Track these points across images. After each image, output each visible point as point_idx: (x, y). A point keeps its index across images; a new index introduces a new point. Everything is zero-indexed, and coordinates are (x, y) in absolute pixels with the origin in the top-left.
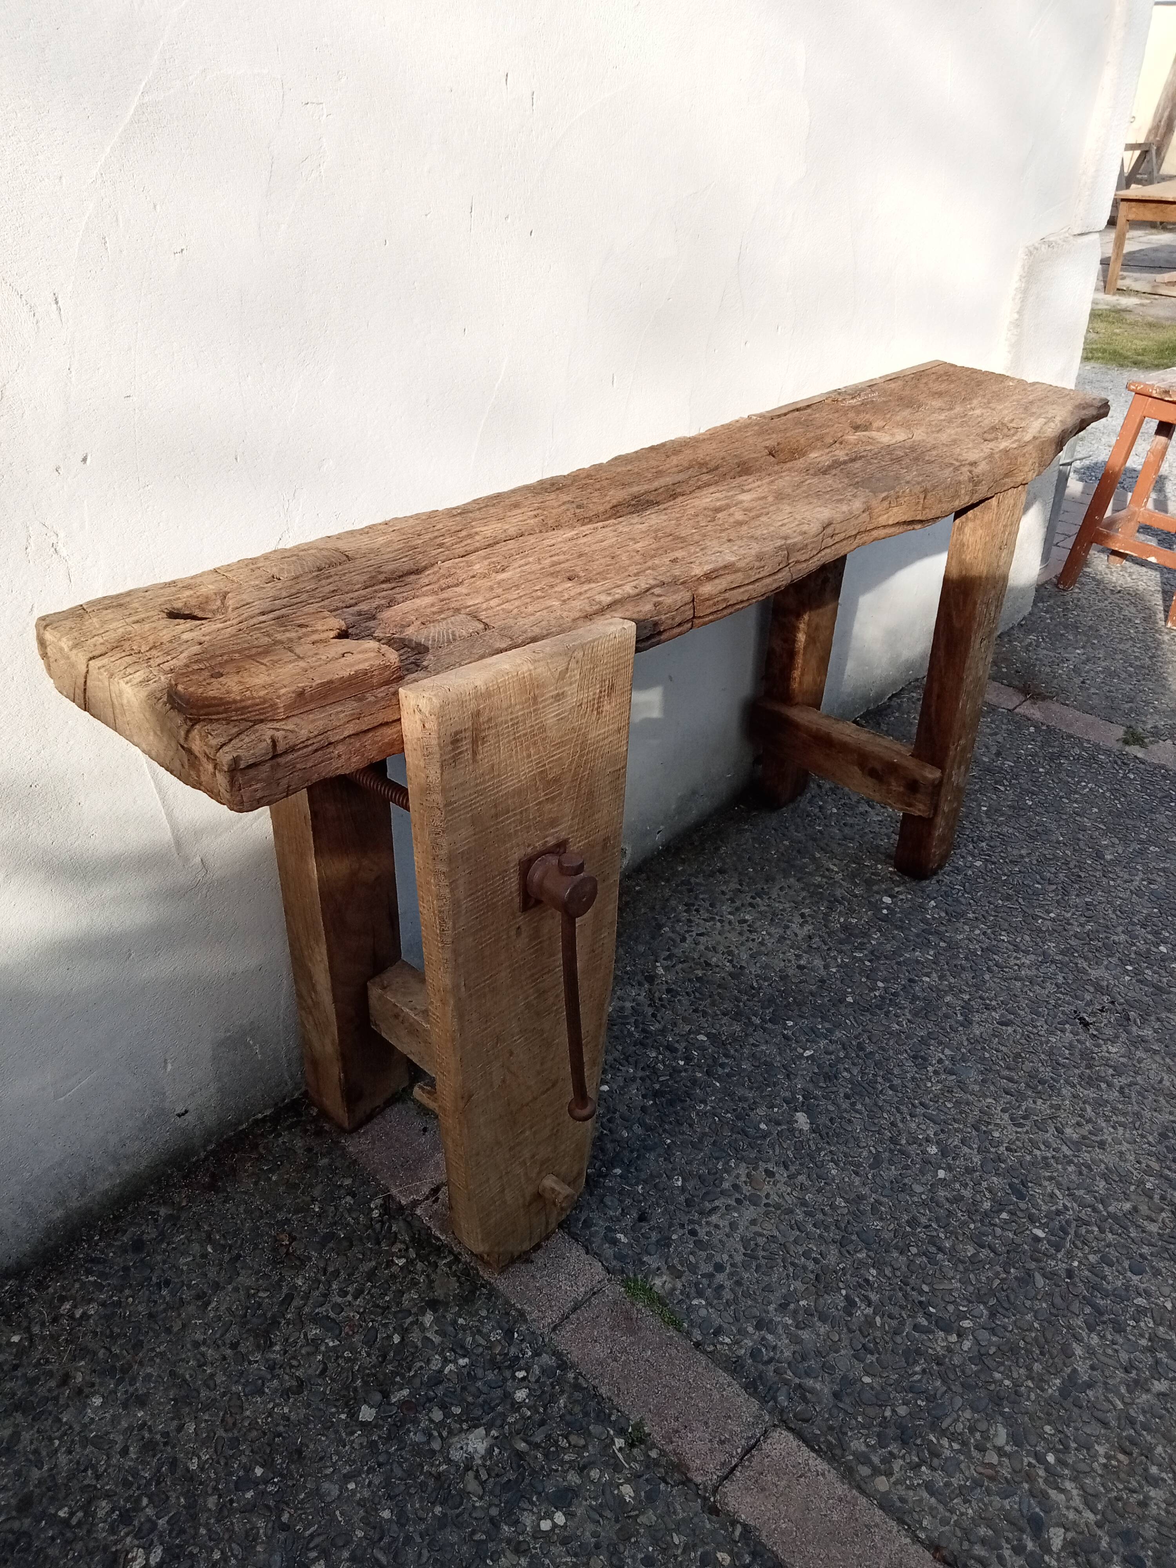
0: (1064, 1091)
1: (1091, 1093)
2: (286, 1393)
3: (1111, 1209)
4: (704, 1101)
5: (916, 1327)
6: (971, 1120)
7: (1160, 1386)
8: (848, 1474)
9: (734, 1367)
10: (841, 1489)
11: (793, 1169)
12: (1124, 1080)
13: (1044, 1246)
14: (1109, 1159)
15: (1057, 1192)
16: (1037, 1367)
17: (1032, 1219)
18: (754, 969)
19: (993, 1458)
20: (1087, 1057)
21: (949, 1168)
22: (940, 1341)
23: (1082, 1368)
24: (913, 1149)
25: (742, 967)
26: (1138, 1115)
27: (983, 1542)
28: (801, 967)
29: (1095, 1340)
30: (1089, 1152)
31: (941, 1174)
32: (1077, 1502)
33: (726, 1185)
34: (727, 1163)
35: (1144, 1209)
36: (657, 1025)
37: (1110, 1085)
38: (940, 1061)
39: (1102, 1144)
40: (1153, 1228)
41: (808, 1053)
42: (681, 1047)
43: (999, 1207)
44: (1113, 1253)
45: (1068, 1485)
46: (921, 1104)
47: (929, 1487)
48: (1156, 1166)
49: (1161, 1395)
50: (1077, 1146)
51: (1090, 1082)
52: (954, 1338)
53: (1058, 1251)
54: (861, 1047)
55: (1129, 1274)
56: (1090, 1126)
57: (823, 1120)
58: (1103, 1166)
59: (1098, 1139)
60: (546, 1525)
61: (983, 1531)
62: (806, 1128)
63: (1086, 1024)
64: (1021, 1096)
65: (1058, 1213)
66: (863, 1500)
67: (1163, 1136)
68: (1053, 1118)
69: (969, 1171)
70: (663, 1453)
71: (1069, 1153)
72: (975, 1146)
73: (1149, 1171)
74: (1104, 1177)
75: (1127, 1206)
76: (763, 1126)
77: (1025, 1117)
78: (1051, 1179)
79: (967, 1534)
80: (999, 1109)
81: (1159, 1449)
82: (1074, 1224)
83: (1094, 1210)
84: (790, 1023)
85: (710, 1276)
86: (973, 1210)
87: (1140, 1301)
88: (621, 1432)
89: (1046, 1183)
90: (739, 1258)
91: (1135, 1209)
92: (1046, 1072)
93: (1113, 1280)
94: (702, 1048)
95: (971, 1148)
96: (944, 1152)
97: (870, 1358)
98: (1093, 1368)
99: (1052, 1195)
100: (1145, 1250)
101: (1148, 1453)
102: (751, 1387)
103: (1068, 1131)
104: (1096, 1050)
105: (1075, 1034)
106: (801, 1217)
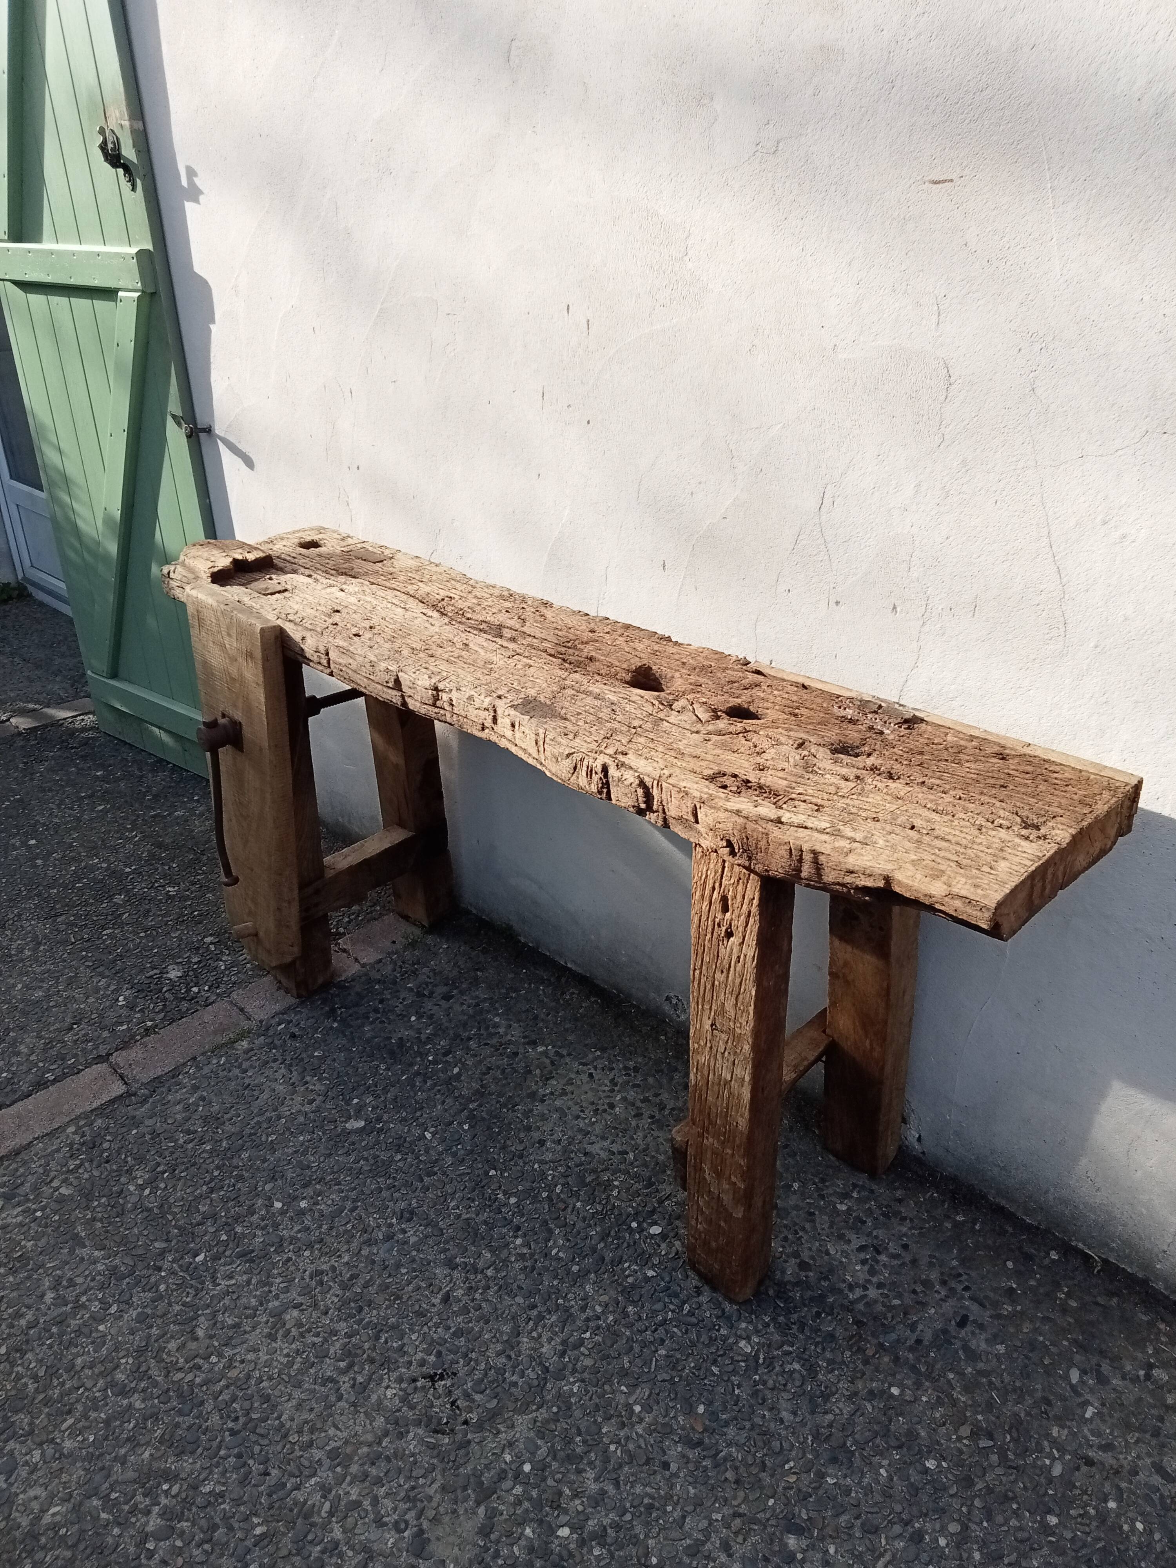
0: (343, 1324)
1: (335, 1348)
3: (202, 1319)
4: (388, 1070)
5: (158, 1164)
6: (328, 1239)
7: (49, 1296)
8: (86, 1115)
9: (175, 1073)
10: (78, 1111)
12: (345, 1387)
13: (188, 1259)
14: (254, 1338)
15: (233, 1282)
16: (99, 1225)
17: (216, 1258)
19: (55, 1184)
20: (387, 1363)
21: (283, 1212)
22: (141, 1175)
23: (84, 1252)
24: (310, 1191)
26: (299, 1385)
27: (17, 1170)
29: (100, 1267)
30: (267, 1322)
31: (278, 1205)
32: (9, 1220)
33: (308, 1078)
34: (327, 1080)
35: (193, 1345)
37: (344, 1372)
38: (404, 1231)
39: (272, 1337)
40: (172, 1345)
41: (428, 1136)
43: (236, 1239)
44: (162, 1306)
45: (20, 1219)
46: (356, 1208)
47: (58, 1150)
48: (233, 1374)
49: (43, 1296)
50: (278, 1314)
51: (348, 1353)
52: (140, 1182)
53: (181, 1266)
54: (430, 1174)
55: (139, 1310)
56: (294, 1332)
57: (354, 1138)
58: (248, 1329)
59: (279, 1336)
60: (121, 998)
61: (21, 1170)
62: (348, 1126)
63: (432, 1378)
64: (345, 1287)
65: (214, 1279)
66: (68, 1119)
67: (267, 1399)
68: (316, 1305)
69: (276, 1226)
70: (137, 1041)
71: (270, 1305)
72: (299, 1235)
73: (230, 1366)
74: (237, 1326)
75: (200, 1333)
76: (355, 1102)
77: (321, 1283)
78: (249, 1282)
79: (25, 1163)
80: (336, 1264)
81: (11, 1279)
82: (200, 1286)
83: (208, 1306)
84: (466, 1127)
85: (240, 1066)
86: (237, 1219)
87: (114, 1309)
88: (156, 1025)
89: (245, 1277)
91: (196, 1339)
92: (371, 1316)
93: (140, 1297)
94: (444, 1070)
95: (299, 1231)
96: (302, 1213)
97: (148, 1137)
98: (82, 1259)
99: (231, 1277)
100: (154, 1331)
101: (13, 1271)
102: (158, 1080)
103: (295, 1313)
104: (394, 1375)
105: (423, 1362)
106: (268, 1114)
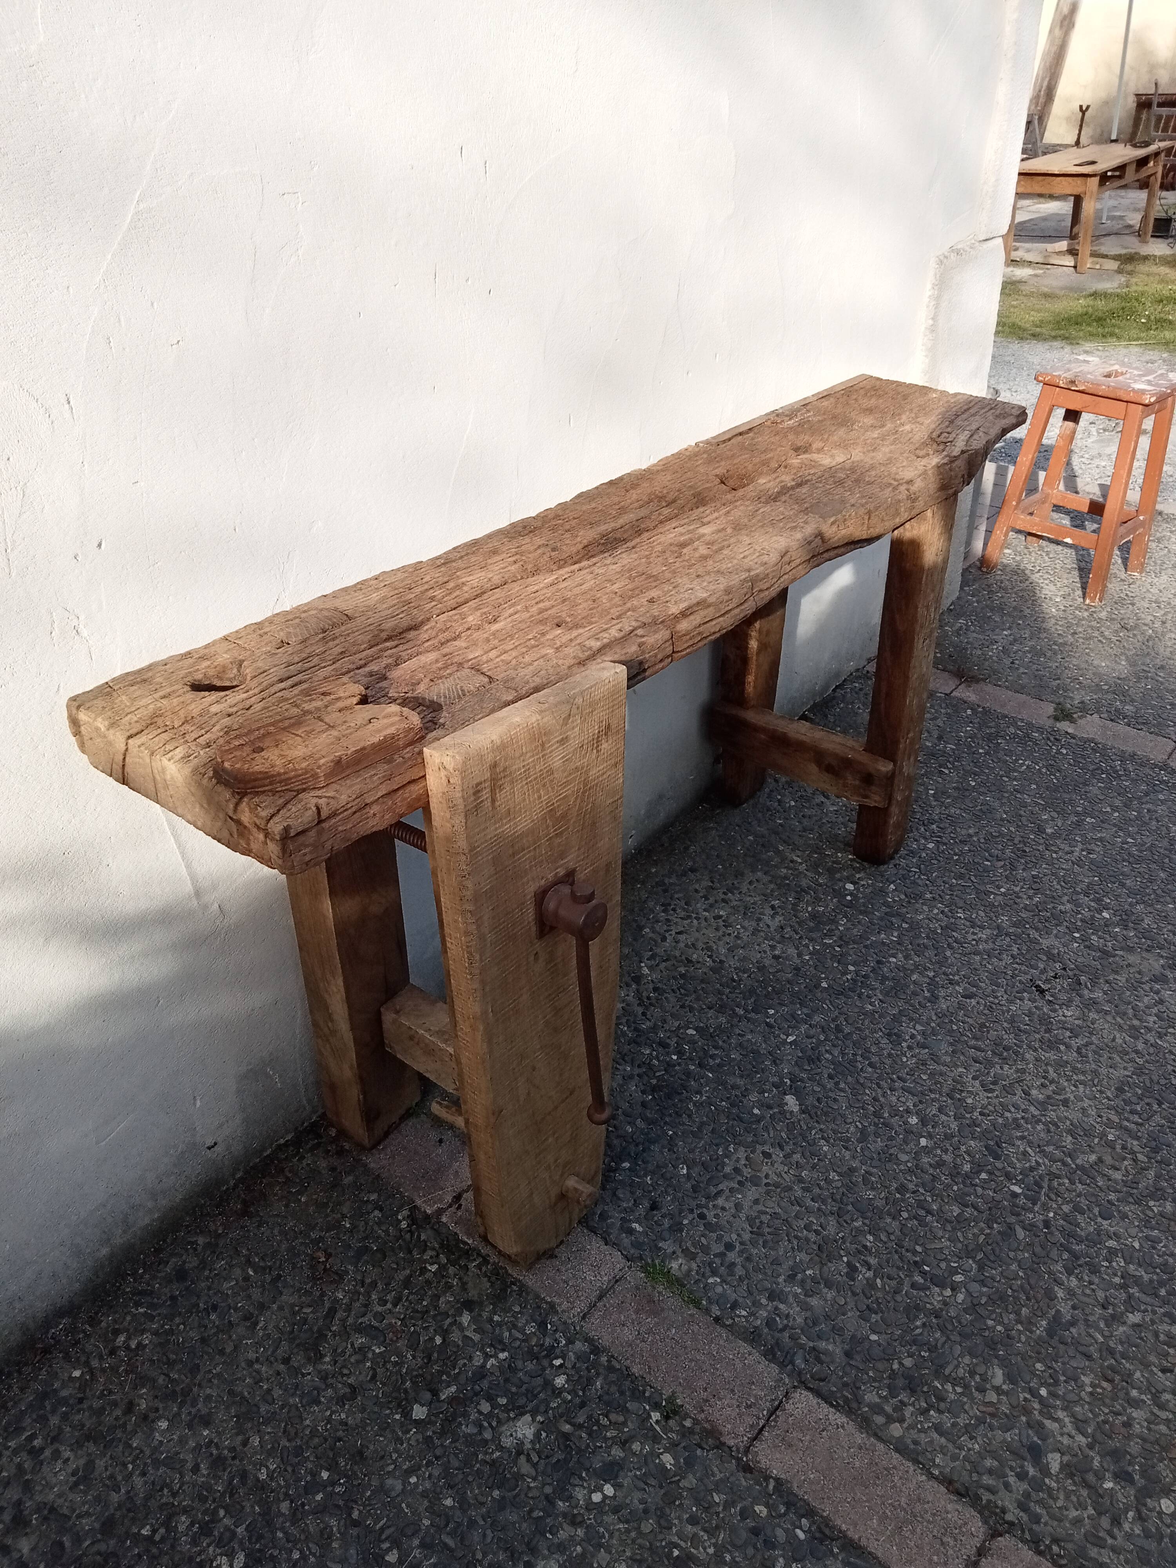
0: (1027, 1056)
1: (1051, 1056)
2: (341, 1401)
3: (1079, 1162)
4: (699, 1092)
5: (913, 1286)
6: (945, 1090)
7: (1134, 1318)
8: (865, 1424)
9: (752, 1337)
10: (860, 1438)
11: (787, 1149)
12: (1080, 1041)
13: (1022, 1201)
14: (1074, 1115)
15: (1029, 1149)
16: (1025, 1311)
17: (1008, 1177)
18: (733, 963)
19: (992, 1397)
20: (1045, 1021)
21: (930, 1136)
22: (936, 1296)
23: (1065, 1309)
24: (895, 1121)
25: (721, 962)
26: (1095, 1073)
27: (990, 1472)
28: (776, 957)
29: (1074, 1282)
30: (1054, 1111)
31: (923, 1142)
32: (1070, 1428)
33: (728, 1169)
34: (727, 1148)
35: (1108, 1160)
36: (648, 1023)
37: (1068, 1047)
38: (913, 1037)
39: (1066, 1103)
40: (1117, 1176)
41: (791, 1039)
42: (673, 1042)
43: (978, 1168)
44: (1084, 1203)
45: (1061, 1414)
46: (899, 1078)
47: (938, 1428)
48: (1116, 1119)
49: (1136, 1326)
50: (1043, 1106)
51: (1052, 1045)
52: (948, 1292)
53: (1034, 1204)
54: (838, 1029)
55: (1099, 1220)
56: (1053, 1087)
57: (811, 1100)
58: (1068, 1123)
59: (1062, 1097)
60: (597, 1497)
61: (989, 1463)
62: (796, 1109)
63: (1042, 992)
64: (989, 1064)
65: (1032, 1169)
66: (880, 1446)
67: (1120, 1090)
68: (1019, 1081)
69: (948, 1137)
70: (696, 1422)
71: (1036, 1113)
72: (952, 1113)
73: (1110, 1124)
74: (1070, 1132)
75: (1093, 1158)
76: (756, 1111)
77: (995, 1083)
78: (1022, 1138)
79: (975, 1468)
80: (970, 1077)
81: (1138, 1374)
82: (1046, 1179)
83: (1064, 1164)
84: (772, 1012)
85: (722, 1255)
86: (955, 1173)
87: (1111, 1243)
88: (656, 1406)
89: (1019, 1143)
90: (746, 1236)
91: (1100, 1160)
92: (1009, 1039)
93: (1086, 1226)
94: (692, 1042)
95: (947, 1115)
96: (923, 1121)
97: (874, 1318)
98: (1074, 1307)
99: (1025, 1153)
100: (1112, 1196)
101: (1127, 1378)
102: (770, 1354)
103: (1034, 1092)
104: (1053, 1015)
105: (1033, 1001)
106: (799, 1193)
